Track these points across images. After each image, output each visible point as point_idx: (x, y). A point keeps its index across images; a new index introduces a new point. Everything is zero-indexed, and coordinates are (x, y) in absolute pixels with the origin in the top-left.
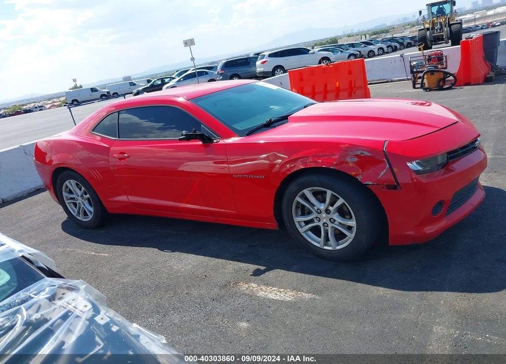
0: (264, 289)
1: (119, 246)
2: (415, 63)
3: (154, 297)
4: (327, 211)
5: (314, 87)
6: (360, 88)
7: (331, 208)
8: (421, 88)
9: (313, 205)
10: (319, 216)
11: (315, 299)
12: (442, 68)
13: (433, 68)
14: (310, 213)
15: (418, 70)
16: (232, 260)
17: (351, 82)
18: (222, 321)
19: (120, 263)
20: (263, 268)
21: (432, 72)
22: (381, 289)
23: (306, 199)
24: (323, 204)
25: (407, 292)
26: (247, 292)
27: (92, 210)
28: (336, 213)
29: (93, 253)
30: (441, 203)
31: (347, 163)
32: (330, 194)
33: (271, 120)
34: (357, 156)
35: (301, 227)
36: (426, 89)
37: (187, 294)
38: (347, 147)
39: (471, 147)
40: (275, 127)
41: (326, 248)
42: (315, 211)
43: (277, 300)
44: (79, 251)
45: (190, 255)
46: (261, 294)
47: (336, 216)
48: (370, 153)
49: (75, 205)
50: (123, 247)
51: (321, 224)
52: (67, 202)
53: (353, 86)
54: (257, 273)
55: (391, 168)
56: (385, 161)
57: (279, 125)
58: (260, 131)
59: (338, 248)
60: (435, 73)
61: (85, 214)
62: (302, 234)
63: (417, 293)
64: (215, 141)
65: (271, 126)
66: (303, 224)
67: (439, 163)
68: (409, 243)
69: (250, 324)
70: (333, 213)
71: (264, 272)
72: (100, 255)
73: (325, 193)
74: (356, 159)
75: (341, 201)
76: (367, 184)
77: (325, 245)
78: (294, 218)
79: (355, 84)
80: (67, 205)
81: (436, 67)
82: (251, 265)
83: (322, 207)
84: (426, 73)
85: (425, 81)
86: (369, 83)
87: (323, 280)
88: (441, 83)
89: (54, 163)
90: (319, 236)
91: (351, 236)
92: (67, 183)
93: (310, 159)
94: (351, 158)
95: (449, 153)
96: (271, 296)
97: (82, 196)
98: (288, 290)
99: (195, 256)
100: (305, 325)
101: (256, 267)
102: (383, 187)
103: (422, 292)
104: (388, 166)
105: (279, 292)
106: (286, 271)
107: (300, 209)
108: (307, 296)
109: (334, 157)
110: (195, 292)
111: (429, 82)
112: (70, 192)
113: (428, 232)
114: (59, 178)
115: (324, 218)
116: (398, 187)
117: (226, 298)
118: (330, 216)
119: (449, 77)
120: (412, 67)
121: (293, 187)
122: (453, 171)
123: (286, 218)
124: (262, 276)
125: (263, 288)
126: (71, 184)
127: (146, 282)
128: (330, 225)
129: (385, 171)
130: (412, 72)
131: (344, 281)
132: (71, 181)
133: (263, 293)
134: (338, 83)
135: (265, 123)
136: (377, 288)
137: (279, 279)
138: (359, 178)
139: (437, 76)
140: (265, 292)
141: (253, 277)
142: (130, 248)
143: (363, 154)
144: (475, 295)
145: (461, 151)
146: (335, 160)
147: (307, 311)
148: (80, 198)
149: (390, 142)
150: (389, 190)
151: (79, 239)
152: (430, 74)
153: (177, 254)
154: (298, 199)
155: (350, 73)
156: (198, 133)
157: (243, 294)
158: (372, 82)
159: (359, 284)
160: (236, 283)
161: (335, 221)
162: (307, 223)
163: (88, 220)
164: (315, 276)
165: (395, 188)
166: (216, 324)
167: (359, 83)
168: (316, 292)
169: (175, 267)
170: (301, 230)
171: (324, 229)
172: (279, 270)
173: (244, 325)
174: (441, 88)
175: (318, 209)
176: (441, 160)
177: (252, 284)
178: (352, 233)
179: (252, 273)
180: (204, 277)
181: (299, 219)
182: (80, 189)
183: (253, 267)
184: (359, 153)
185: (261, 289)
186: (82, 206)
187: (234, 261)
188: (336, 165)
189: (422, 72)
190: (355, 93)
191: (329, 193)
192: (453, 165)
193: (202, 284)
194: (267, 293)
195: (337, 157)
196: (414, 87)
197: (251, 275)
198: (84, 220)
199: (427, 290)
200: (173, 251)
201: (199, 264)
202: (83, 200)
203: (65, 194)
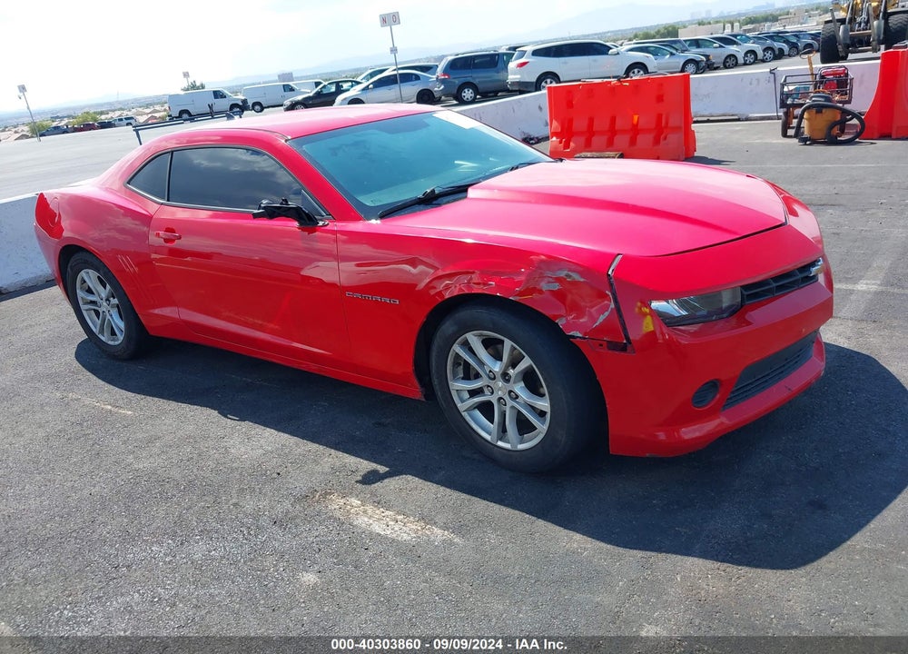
0: (370, 512)
1: (156, 399)
2: (791, 88)
3: (178, 504)
4: (506, 377)
5: (591, 121)
6: (676, 129)
7: (511, 372)
8: (796, 136)
9: (481, 363)
10: (491, 383)
11: (451, 543)
12: (840, 102)
13: (821, 101)
14: (477, 376)
15: (797, 101)
16: (336, 449)
17: (660, 116)
18: (275, 566)
19: (147, 431)
20: (382, 469)
21: (819, 108)
22: (578, 536)
23: (471, 351)
24: (499, 363)
25: (621, 550)
26: (337, 514)
27: (122, 325)
28: (519, 381)
29: (109, 407)
30: (714, 385)
31: (540, 292)
32: (509, 347)
33: (433, 191)
34: (558, 280)
35: (462, 401)
36: (804, 141)
37: (235, 505)
38: (542, 261)
39: (800, 276)
40: (439, 205)
41: (500, 443)
42: (486, 373)
43: (386, 537)
44: (88, 401)
45: (268, 429)
46: (362, 521)
47: (519, 388)
48: (582, 277)
49: (97, 313)
50: (162, 400)
51: (494, 399)
52: (83, 307)
53: (663, 124)
54: (371, 478)
55: (618, 309)
56: (608, 295)
57: (448, 202)
58: (409, 210)
59: (521, 447)
60: (824, 110)
61: (113, 333)
62: (463, 414)
63: (639, 554)
64: (321, 223)
65: (434, 202)
66: (466, 395)
67: (725, 305)
68: (648, 455)
69: (321, 578)
70: (515, 383)
71: (381, 477)
72: (120, 411)
73: (502, 342)
74: (556, 287)
75: (526, 362)
76: (573, 337)
77: (501, 439)
78: (450, 383)
79: (667, 123)
80: (85, 313)
81: (828, 99)
82: (365, 462)
83: (497, 367)
84: (808, 108)
85: (805, 124)
86: (695, 119)
87: (480, 506)
88: (836, 130)
89: (65, 234)
90: (491, 419)
91: (542, 428)
92: (83, 274)
93: (475, 278)
94: (549, 282)
95: (745, 287)
96: (378, 528)
97: (107, 300)
98: (412, 519)
99: (276, 432)
100: (416, 593)
101: (373, 466)
102: (601, 345)
103: (649, 553)
104: (612, 306)
105: (393, 520)
106: (421, 481)
107: (462, 367)
108: (438, 534)
109: (518, 279)
110: (249, 505)
111: (811, 126)
112: (90, 291)
113: (686, 437)
114: (69, 265)
115: (500, 389)
116: (629, 345)
117: (298, 521)
118: (510, 386)
119: (851, 119)
120: (785, 96)
121: (448, 327)
122: (749, 323)
123: (436, 382)
124: (376, 485)
125: (370, 509)
126: (89, 276)
127: (175, 473)
128: (510, 403)
129: (607, 314)
130: (783, 104)
131: (517, 512)
132: (90, 271)
133: (366, 519)
134: (636, 118)
135: (421, 196)
136: (571, 533)
137: (403, 494)
138: (561, 322)
139: (829, 116)
140: (370, 517)
141: (359, 486)
142: (173, 404)
143: (570, 276)
144: (744, 570)
145: (775, 285)
146: (519, 284)
147: (429, 566)
148: (105, 304)
149: (626, 259)
150: (610, 352)
151: (95, 378)
152: (814, 110)
153: (246, 425)
154: (457, 348)
155: (660, 99)
156: (292, 204)
157: (330, 518)
158: (700, 119)
159: (541, 522)
160: (326, 493)
161: (517, 397)
162: (473, 393)
163: (117, 343)
164: (468, 497)
165: (624, 348)
166: (263, 571)
167: (676, 120)
168: (459, 529)
169: (233, 451)
170: (461, 406)
171: (499, 409)
172: (410, 477)
173: (309, 578)
174: (832, 141)
175: (490, 371)
176: (727, 298)
177: (353, 500)
178: (543, 423)
179: (359, 478)
180: (275, 475)
181: (459, 386)
182: (105, 287)
183: (366, 466)
184: (563, 274)
185: (365, 512)
186: (108, 317)
187: (339, 450)
188: (521, 294)
189: (800, 105)
190: (665, 138)
191: (508, 344)
192: (752, 313)
193: (267, 488)
194: (371, 521)
195: (522, 278)
196: (785, 135)
197: (357, 482)
198: (110, 343)
199: (659, 550)
200: (242, 419)
201: (277, 449)
202: (109, 308)
203: (80, 294)
